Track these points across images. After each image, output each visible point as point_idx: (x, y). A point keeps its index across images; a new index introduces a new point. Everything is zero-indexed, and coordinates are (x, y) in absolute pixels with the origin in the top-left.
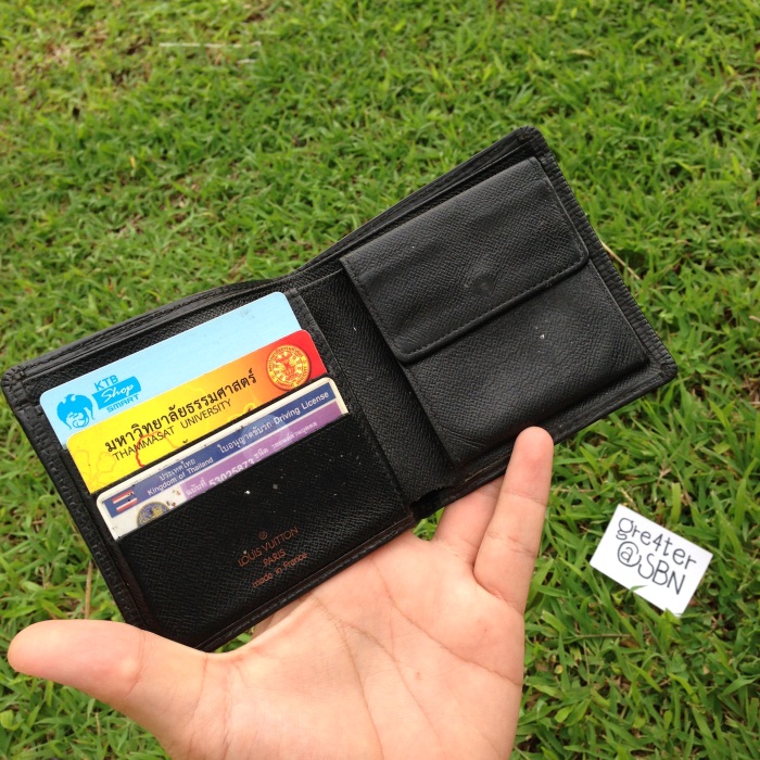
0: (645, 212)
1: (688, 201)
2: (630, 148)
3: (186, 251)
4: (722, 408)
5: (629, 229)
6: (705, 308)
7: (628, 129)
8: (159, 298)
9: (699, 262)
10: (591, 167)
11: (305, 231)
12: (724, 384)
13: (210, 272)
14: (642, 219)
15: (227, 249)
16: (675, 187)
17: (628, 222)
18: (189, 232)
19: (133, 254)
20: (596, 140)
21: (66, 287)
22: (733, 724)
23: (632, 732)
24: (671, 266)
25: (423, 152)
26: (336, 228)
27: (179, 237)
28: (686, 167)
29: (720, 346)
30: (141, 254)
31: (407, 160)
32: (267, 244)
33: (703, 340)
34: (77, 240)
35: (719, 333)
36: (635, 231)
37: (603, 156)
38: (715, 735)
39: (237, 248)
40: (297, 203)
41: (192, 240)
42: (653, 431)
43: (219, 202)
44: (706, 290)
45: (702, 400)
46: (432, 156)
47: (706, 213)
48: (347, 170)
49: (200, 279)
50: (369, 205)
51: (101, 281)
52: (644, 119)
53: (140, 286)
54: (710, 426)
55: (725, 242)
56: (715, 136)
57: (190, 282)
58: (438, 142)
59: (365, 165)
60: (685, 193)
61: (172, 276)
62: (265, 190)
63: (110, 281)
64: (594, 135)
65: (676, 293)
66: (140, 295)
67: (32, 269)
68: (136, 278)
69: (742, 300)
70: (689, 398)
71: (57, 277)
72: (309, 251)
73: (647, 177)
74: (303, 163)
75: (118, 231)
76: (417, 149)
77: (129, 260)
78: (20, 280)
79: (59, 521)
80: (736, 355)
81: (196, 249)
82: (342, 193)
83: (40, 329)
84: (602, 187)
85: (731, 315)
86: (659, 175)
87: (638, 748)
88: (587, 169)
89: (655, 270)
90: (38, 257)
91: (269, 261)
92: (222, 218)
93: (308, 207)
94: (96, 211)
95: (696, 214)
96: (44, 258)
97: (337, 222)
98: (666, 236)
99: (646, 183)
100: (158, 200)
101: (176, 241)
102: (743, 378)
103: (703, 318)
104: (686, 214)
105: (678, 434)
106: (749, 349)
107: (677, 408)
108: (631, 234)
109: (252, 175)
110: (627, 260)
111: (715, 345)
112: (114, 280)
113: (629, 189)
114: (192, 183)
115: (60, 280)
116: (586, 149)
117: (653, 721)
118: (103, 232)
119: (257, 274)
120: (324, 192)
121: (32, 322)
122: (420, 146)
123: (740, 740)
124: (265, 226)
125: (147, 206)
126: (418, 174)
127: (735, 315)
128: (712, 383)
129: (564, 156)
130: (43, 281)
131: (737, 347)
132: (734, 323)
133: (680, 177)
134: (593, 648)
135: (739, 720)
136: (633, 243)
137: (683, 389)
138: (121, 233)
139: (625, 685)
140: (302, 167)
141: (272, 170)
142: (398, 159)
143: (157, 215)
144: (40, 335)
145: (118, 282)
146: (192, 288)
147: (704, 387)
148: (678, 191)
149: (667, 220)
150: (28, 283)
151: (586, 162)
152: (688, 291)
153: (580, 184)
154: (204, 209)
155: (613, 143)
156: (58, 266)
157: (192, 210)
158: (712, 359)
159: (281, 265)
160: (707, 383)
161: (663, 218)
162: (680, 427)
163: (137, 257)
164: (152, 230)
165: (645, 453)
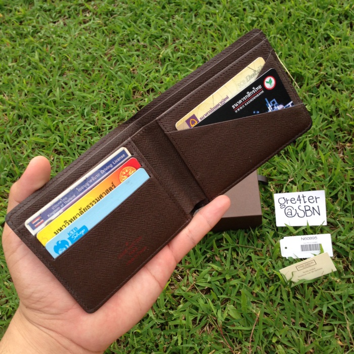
0: (309, 56)
1: (330, 54)
2: (308, 23)
3: (86, 38)
4: (324, 155)
5: (299, 63)
6: (327, 106)
7: (309, 14)
8: (69, 59)
9: (329, 85)
10: (288, 30)
11: (145, 38)
12: (327, 144)
13: (96, 50)
14: (307, 59)
15: (106, 41)
16: (326, 46)
17: (300, 60)
18: (89, 29)
19: (60, 35)
20: (293, 16)
21: (25, 46)
22: (299, 297)
23: (252, 293)
24: (315, 84)
25: (209, 9)
26: (160, 40)
27: (84, 31)
28: (333, 37)
29: (330, 125)
30: (64, 36)
31: (200, 11)
32: (125, 42)
33: (322, 122)
34: (34, 24)
35: (331, 119)
36: (302, 65)
37: (295, 25)
38: (289, 300)
39: (111, 41)
40: (143, 24)
41: (90, 34)
42: (291, 160)
43: (106, 17)
44: (329, 98)
45: (316, 150)
46: (213, 11)
47: (337, 62)
48: (170, 11)
49: (90, 53)
50: (178, 31)
51: (43, 46)
52: (317, 10)
53: (61, 51)
54: (317, 162)
55: (343, 76)
56: (349, 25)
57: (86, 54)
58: (217, 5)
59: (179, 10)
60: (330, 50)
61: (77, 49)
62: (129, 14)
63: (47, 46)
64: (292, 14)
65: (315, 97)
66: (61, 56)
67: (11, 35)
68: (60, 47)
69: (345, 105)
70: (310, 148)
71: (22, 40)
72: (145, 49)
73: (313, 39)
74: (150, 4)
75: (55, 23)
76: (206, 7)
77: (58, 38)
78: (4, 39)
79: (7, 156)
80: (336, 131)
81: (91, 38)
82: (166, 23)
83: (10, 64)
84: (291, 40)
85: (338, 112)
86: (319, 39)
87: (254, 300)
88: (286, 30)
89: (308, 84)
90: (14, 29)
91: (125, 50)
92: (106, 25)
93: (148, 27)
94: (45, 11)
95: (332, 61)
96: (18, 30)
97: (161, 36)
98: (316, 69)
99: (312, 42)
100: (76, 10)
101: (82, 32)
102: (337, 143)
103: (324, 111)
104: (328, 61)
105: (302, 164)
106: (343, 129)
107: (303, 152)
108: (300, 66)
109: (124, 6)
110: (295, 78)
111: (327, 125)
112: (49, 46)
113: (304, 44)
114: (94, 5)
115: (23, 42)
116: (287, 20)
117: (263, 289)
118: (47, 22)
119: (118, 55)
120: (157, 20)
121: (7, 60)
122: (208, 6)
123: (301, 304)
124: (126, 33)
125: (70, 13)
126: (204, 19)
127: (340, 112)
128: (322, 143)
129: (276, 22)
130: (15, 41)
131: (337, 127)
132: (338, 116)
133: (329, 42)
134: (242, 254)
135: (302, 295)
136: (300, 70)
137: (308, 143)
138: (56, 24)
139: (253, 272)
140: (149, 6)
141: (134, 5)
142: (196, 10)
143: (74, 18)
144: (10, 67)
145: (51, 48)
146: (86, 57)
147: (318, 144)
148: (326, 49)
149: (318, 61)
150: (8, 41)
151: (286, 27)
152: (321, 97)
153: (281, 37)
154: (98, 19)
155: (301, 19)
156: (24, 35)
157: (92, 18)
158: (325, 131)
159: (131, 53)
160: (320, 142)
161: (316, 60)
162: (303, 161)
163: (62, 37)
164: (72, 25)
165: (284, 170)
